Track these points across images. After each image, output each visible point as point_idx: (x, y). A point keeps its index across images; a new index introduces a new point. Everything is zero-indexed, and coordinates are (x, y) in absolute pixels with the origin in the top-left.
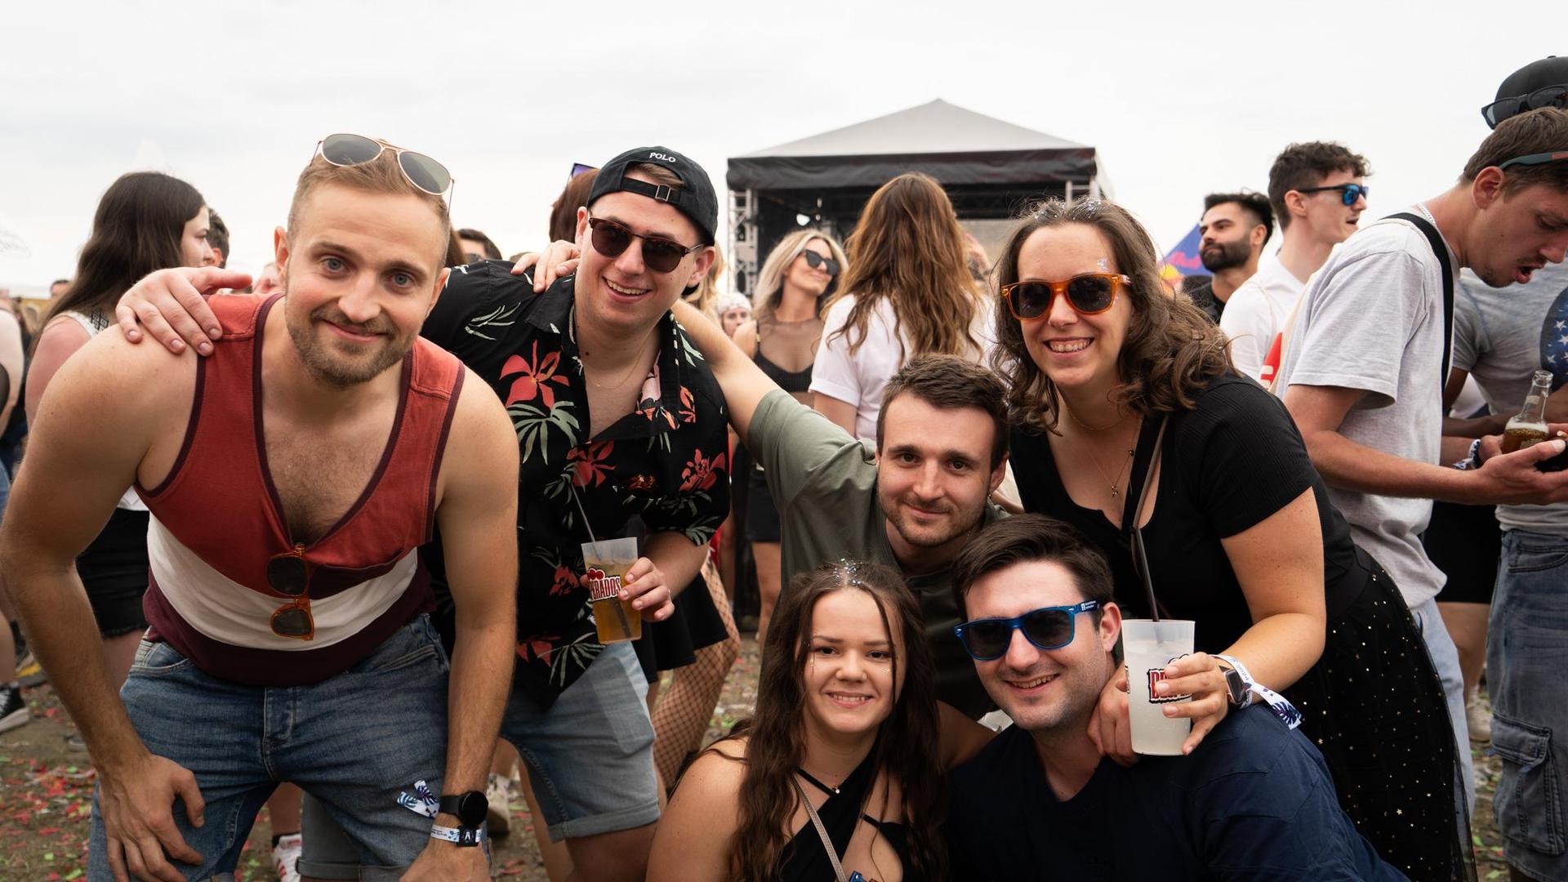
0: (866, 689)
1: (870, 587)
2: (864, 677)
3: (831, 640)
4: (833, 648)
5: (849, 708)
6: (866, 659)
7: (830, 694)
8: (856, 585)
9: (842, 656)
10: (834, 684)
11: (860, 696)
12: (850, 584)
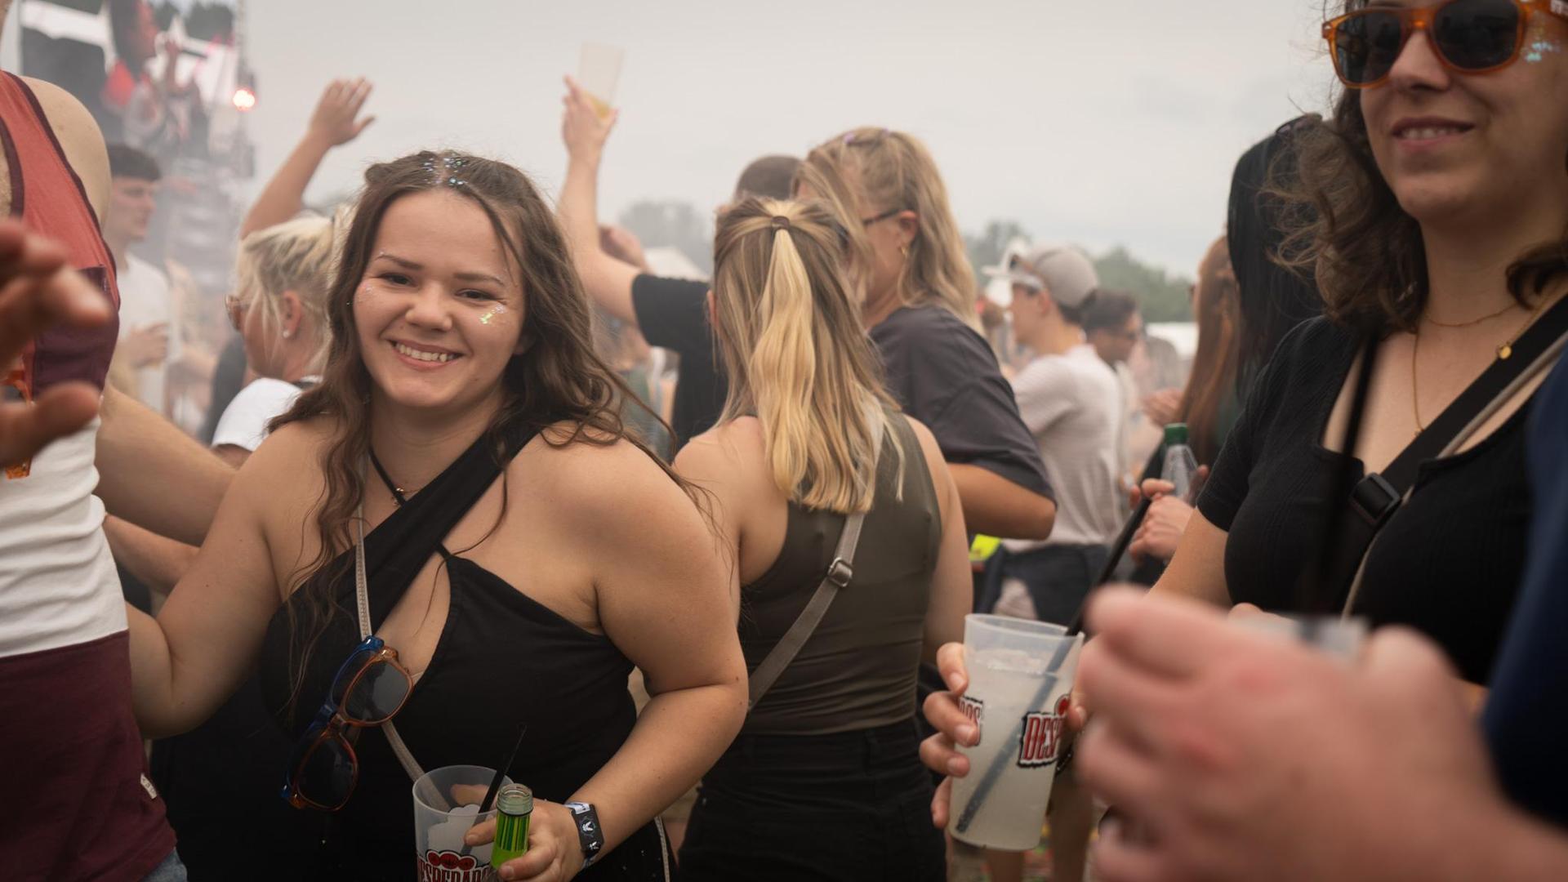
0: (450, 342)
1: (477, 191)
2: (448, 323)
3: (405, 264)
4: (405, 276)
5: (422, 370)
6: (456, 300)
7: (394, 343)
8: (456, 187)
9: (419, 289)
10: (402, 328)
11: (441, 351)
12: (446, 184)
